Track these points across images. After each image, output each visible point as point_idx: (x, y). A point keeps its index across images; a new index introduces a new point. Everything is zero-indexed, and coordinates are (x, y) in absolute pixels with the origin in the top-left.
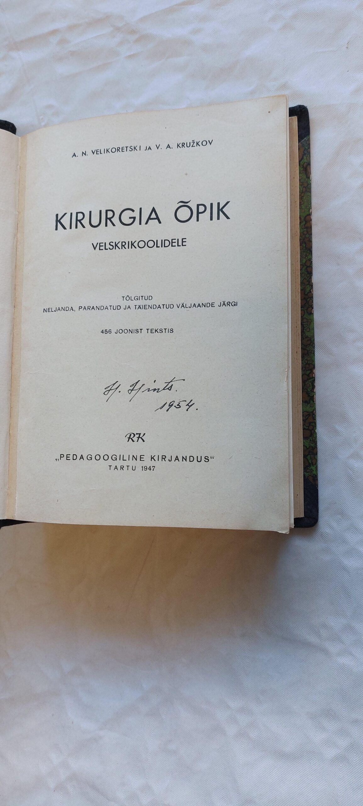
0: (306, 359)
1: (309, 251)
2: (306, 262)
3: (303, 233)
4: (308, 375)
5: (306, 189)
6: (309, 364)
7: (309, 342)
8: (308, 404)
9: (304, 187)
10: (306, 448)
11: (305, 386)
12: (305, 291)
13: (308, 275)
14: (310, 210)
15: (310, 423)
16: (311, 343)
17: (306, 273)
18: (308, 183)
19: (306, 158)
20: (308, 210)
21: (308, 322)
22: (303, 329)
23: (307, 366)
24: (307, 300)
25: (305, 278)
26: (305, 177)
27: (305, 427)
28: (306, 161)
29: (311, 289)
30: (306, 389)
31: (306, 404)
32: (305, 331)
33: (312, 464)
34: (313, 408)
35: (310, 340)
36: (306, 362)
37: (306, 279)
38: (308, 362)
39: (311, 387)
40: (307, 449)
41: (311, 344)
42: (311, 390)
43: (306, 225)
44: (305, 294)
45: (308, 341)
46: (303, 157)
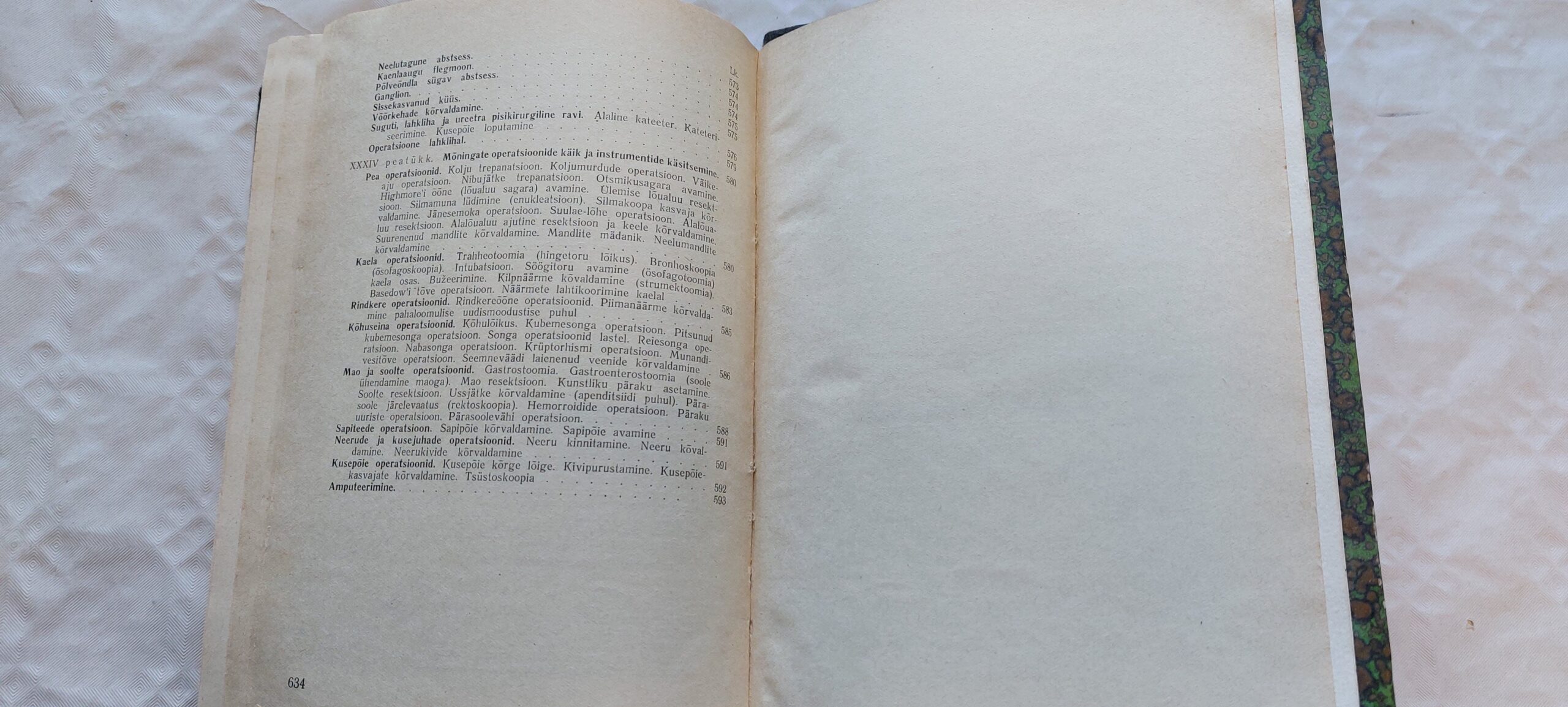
0: (1346, 442)
1: (1333, 208)
2: (1329, 230)
3: (1316, 169)
4: (1355, 477)
5: (1316, 80)
6: (1355, 452)
7: (1351, 403)
8: (1359, 542)
9: (1312, 76)
10: (1363, 646)
11: (1349, 502)
12: (1331, 291)
13: (1337, 258)
14: (1331, 122)
15: (1368, 586)
16: (1356, 404)
17: (1331, 253)
18: (1322, 67)
19: (1313, 19)
20: (1325, 123)
21: (1344, 359)
22: (1335, 375)
23: (1351, 455)
24: (1337, 312)
25: (1329, 265)
26: (1313, 55)
27: (1358, 596)
28: (1313, 24)
29: (1346, 288)
30: (1351, 507)
31: (1355, 542)
32: (1337, 377)
33: (1382, 681)
34: (1373, 553)
35: (1355, 399)
36: (1348, 447)
37: (1332, 267)
38: (1351, 448)
39: (1364, 505)
40: (1365, 645)
41: (1357, 407)
42: (1366, 510)
43: (1323, 155)
44: (1331, 297)
45: (1348, 399)
46: (1305, 16)
